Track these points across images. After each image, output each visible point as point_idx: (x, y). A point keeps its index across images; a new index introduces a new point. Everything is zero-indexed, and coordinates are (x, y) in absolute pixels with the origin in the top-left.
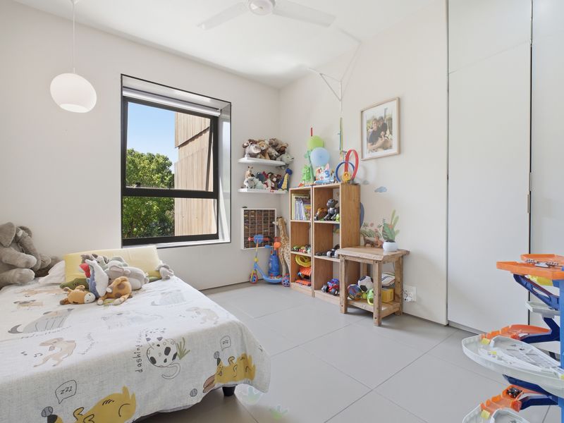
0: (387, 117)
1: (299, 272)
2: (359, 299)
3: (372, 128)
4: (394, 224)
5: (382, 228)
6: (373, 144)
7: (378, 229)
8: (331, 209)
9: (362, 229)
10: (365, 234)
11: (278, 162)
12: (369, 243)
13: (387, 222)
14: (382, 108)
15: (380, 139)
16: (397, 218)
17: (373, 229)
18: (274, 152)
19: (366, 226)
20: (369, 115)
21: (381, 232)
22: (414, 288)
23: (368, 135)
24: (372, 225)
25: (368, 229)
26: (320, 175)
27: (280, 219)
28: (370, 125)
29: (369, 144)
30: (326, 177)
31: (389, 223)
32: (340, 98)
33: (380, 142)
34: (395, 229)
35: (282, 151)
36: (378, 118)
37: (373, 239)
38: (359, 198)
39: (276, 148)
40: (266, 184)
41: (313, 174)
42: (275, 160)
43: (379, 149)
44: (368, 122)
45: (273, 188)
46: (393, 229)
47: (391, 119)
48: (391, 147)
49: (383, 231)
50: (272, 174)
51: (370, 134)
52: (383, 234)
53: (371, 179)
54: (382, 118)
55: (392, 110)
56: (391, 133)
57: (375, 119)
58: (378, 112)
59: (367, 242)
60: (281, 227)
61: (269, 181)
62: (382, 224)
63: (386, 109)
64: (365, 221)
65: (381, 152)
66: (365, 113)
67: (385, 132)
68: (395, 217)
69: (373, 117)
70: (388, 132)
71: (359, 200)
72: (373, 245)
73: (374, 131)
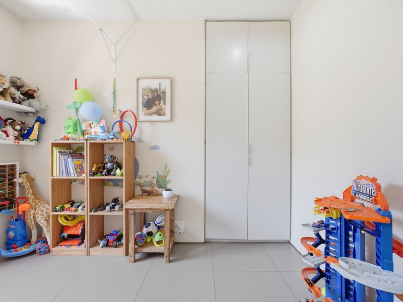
0: (161, 90)
1: (62, 233)
2: (146, 244)
3: (147, 96)
4: (167, 175)
5: (156, 179)
6: (148, 109)
7: (153, 180)
8: (109, 164)
9: (137, 180)
10: (140, 185)
11: (24, 107)
12: (146, 192)
13: (160, 174)
14: (157, 82)
15: (155, 106)
16: (169, 170)
17: (148, 180)
18: (18, 94)
19: (140, 177)
20: (144, 84)
21: (155, 182)
22: (183, 222)
23: (143, 100)
24: (147, 177)
25: (142, 181)
26: (93, 130)
27: (24, 175)
28: (146, 92)
29: (144, 108)
30: (101, 133)
31: (162, 175)
32: (114, 59)
33: (154, 109)
34: (167, 179)
35: (29, 95)
36: (153, 88)
37: (148, 189)
38: (135, 154)
39: (21, 89)
40: (5, 132)
41: (81, 128)
42: (20, 103)
43: (154, 115)
44: (144, 90)
45: (17, 138)
46: (165, 179)
47: (164, 93)
48: (164, 115)
49: (157, 181)
50: (14, 121)
51: (145, 100)
52: (157, 184)
53: (146, 138)
54: (156, 90)
55: (166, 86)
56: (164, 103)
57: (150, 89)
58: (154, 84)
59: (144, 192)
60: (27, 185)
61: (9, 129)
62: (156, 175)
63: (160, 84)
64: (140, 173)
65: (155, 117)
66: (141, 81)
67: (160, 101)
68: (168, 169)
69: (149, 86)
70: (162, 102)
71: (135, 156)
72: (149, 194)
73: (149, 99)
